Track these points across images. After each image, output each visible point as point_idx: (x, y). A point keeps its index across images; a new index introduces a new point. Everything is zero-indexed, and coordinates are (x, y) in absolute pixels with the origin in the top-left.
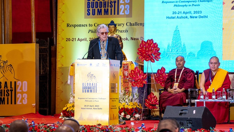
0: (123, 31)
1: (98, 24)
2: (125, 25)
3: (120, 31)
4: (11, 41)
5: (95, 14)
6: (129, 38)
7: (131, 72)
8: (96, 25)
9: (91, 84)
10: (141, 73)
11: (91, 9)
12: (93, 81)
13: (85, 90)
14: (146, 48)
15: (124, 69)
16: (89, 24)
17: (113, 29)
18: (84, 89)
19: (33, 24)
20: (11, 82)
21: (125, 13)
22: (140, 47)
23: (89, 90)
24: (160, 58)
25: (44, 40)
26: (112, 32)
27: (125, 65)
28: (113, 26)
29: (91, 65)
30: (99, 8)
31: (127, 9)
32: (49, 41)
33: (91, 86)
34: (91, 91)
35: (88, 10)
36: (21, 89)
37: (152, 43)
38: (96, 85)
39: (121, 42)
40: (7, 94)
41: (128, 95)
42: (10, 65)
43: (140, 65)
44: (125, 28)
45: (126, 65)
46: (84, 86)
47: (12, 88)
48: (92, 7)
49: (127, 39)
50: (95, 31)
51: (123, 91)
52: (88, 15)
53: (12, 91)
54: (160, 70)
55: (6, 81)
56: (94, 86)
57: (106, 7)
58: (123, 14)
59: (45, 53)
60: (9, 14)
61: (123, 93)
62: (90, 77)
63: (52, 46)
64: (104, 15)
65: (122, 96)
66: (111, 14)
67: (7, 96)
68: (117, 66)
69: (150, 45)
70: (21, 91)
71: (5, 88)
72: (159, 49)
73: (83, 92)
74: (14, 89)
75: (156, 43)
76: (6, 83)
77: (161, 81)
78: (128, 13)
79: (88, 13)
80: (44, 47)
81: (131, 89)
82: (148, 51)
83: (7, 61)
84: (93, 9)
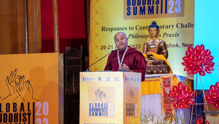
0: (172, 35)
1: (140, 26)
2: (175, 27)
3: (168, 36)
4: (40, 50)
5: (136, 14)
6: (180, 44)
7: (173, 88)
8: (138, 28)
9: (100, 105)
10: (186, 90)
11: (132, 7)
12: (103, 101)
13: (93, 113)
14: (193, 57)
15: (165, 85)
16: (130, 27)
17: (155, 32)
18: (91, 112)
19: (56, 28)
20: (29, 103)
21: (175, 12)
22: (186, 56)
23: (98, 112)
24: (213, 70)
25: (77, 49)
26: (154, 36)
27: (166, 79)
28: (155, 28)
29: (100, 79)
30: (141, 5)
31: (178, 6)
32: (82, 50)
33: (100, 107)
34: (100, 114)
35: (128, 8)
36: (41, 111)
37: (202, 50)
38: (106, 106)
39: (166, 49)
40: (23, 119)
41: (170, 120)
42: (28, 81)
43: (189, 80)
44: (175, 30)
45: (168, 79)
46: (91, 108)
47: (30, 111)
48: (133, 5)
49: (177, 45)
50: (137, 35)
51: (163, 114)
52: (128, 15)
53: (29, 114)
54: (214, 86)
55: (23, 102)
56: (104, 107)
57: (150, 4)
58: (173, 12)
59: (78, 66)
60: (37, 16)
61: (164, 117)
62: (98, 95)
63: (85, 57)
64: (149, 14)
65: (162, 121)
66: (157, 13)
67: (23, 121)
68: (137, 80)
69: (199, 52)
70: (40, 114)
71: (21, 111)
72: (213, 58)
73: (90, 115)
74: (32, 112)
75: (208, 50)
76: (22, 104)
77: (214, 101)
78: (179, 11)
79: (128, 13)
80: (76, 58)
81: (173, 112)
82: (196, 61)
83: (23, 76)
84: (134, 7)
